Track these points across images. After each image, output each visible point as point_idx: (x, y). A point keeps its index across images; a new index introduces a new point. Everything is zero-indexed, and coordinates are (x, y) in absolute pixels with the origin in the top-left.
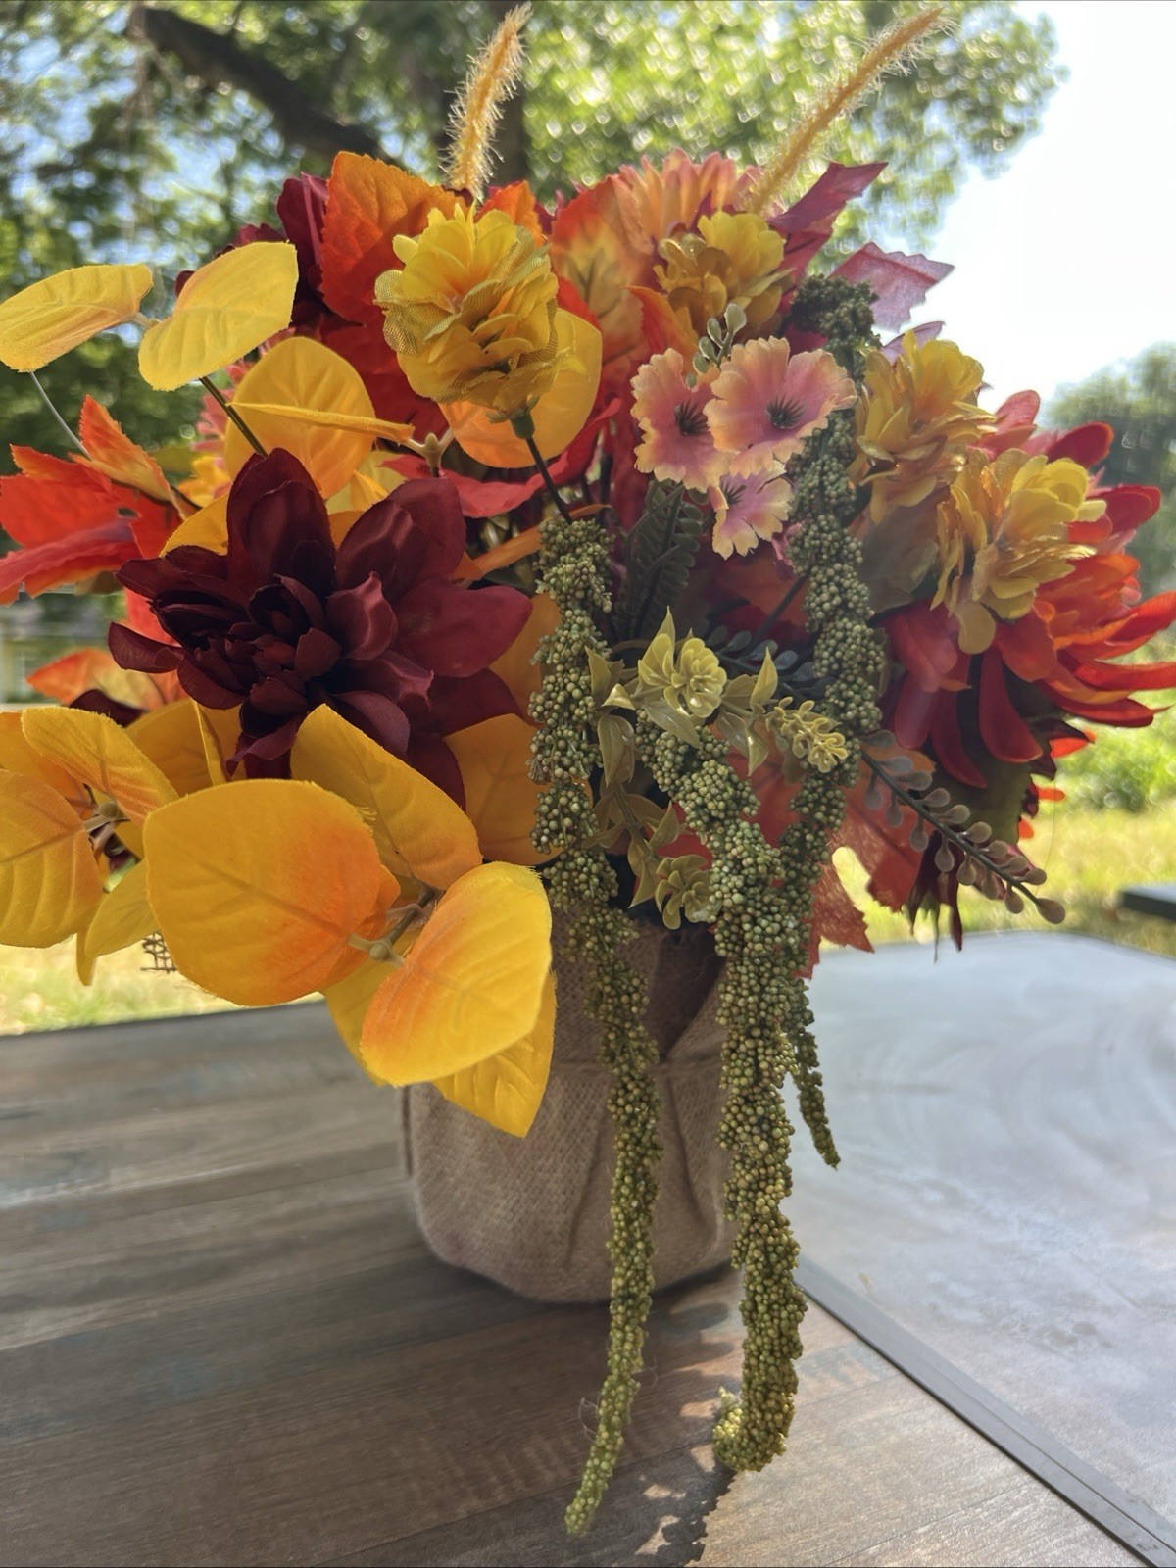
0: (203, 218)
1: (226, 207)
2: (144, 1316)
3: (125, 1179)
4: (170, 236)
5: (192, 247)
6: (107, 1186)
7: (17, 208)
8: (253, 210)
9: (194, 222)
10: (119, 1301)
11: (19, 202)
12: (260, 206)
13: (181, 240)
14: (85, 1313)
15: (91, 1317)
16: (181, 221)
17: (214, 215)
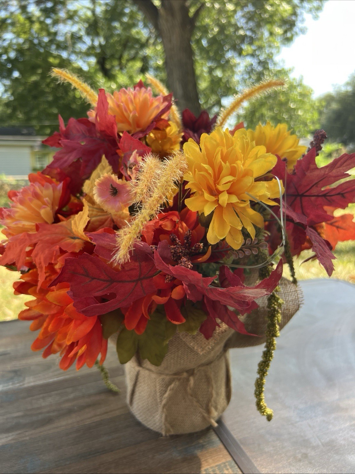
0: (86, 15)
1: (93, 11)
2: (25, 438)
3: (30, 382)
4: (76, 21)
5: (83, 25)
6: (24, 384)
7: (30, 15)
8: (101, 12)
9: (83, 17)
10: (19, 432)
11: (30, 13)
12: (103, 11)
13: (80, 23)
14: (9, 436)
15: (10, 438)
16: (79, 17)
17: (89, 14)
